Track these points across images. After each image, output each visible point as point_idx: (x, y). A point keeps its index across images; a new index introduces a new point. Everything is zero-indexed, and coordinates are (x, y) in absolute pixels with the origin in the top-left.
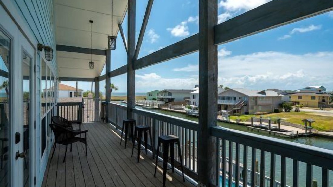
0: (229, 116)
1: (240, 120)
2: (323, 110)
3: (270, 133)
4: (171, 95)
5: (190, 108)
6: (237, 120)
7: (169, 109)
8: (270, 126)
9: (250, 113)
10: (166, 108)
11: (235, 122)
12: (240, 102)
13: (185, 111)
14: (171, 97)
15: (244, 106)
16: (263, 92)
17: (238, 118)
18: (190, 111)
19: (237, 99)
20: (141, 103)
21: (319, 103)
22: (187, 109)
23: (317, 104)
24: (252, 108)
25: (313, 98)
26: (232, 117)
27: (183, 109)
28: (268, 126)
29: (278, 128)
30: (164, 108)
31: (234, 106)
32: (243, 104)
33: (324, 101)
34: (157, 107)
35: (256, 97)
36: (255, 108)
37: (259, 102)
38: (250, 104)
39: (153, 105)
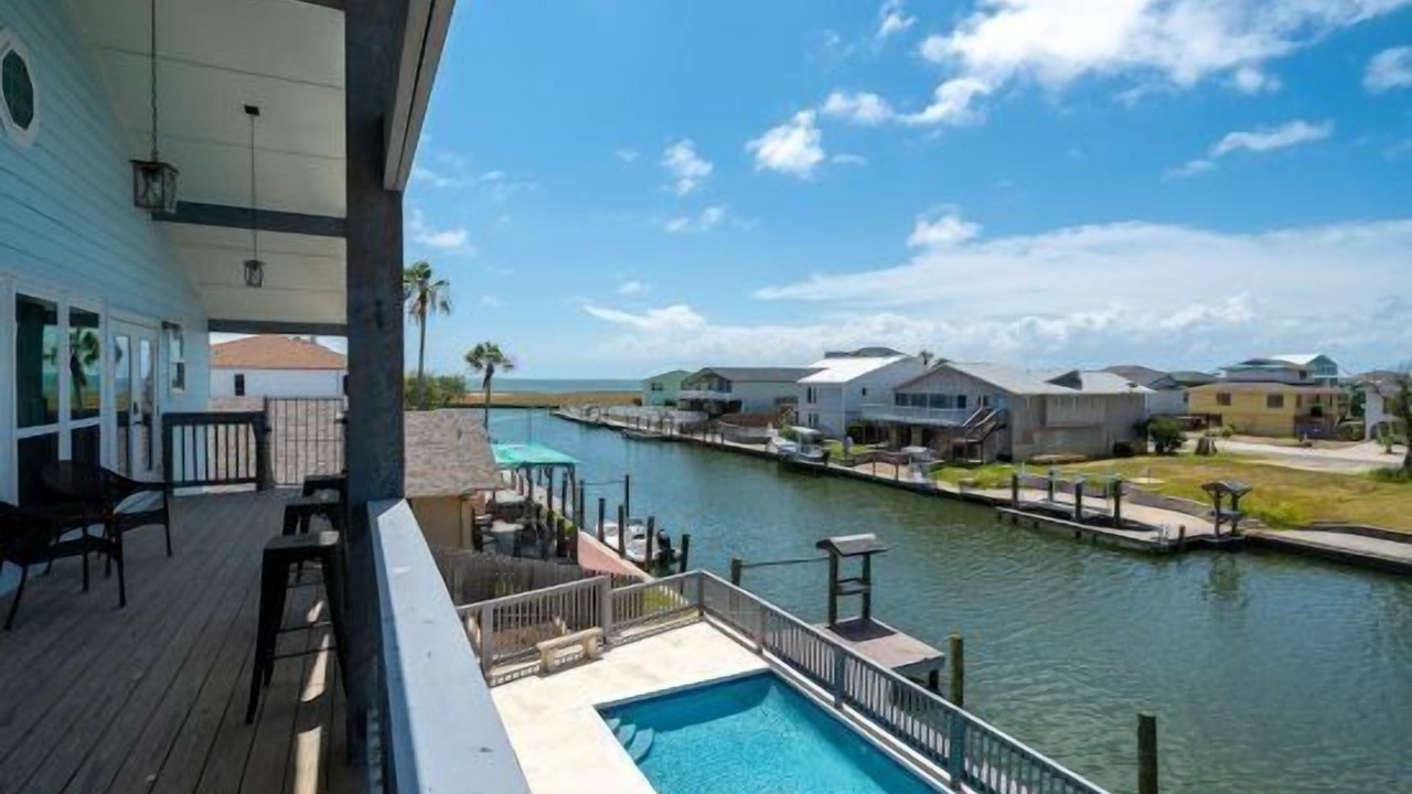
0: (939, 467)
1: (976, 485)
2: (1309, 445)
3: (1078, 533)
4: (729, 390)
5: (792, 437)
6: (962, 484)
7: (718, 440)
8: (1079, 505)
9: (1015, 458)
10: (709, 439)
11: (956, 490)
12: (981, 416)
13: (773, 450)
14: (728, 397)
15: (993, 429)
16: (1072, 379)
17: (970, 476)
18: (792, 447)
19: (971, 401)
20: (617, 418)
21: (1298, 420)
22: (783, 442)
23: (1289, 425)
24: (1027, 438)
25: (1276, 401)
26: (947, 470)
27: (766, 441)
28: (1074, 508)
29: (1112, 514)
30: (700, 437)
31: (958, 431)
32: (991, 425)
33: (1316, 412)
34: (676, 433)
35: (1042, 399)
38: (1017, 424)
39: (661, 424)
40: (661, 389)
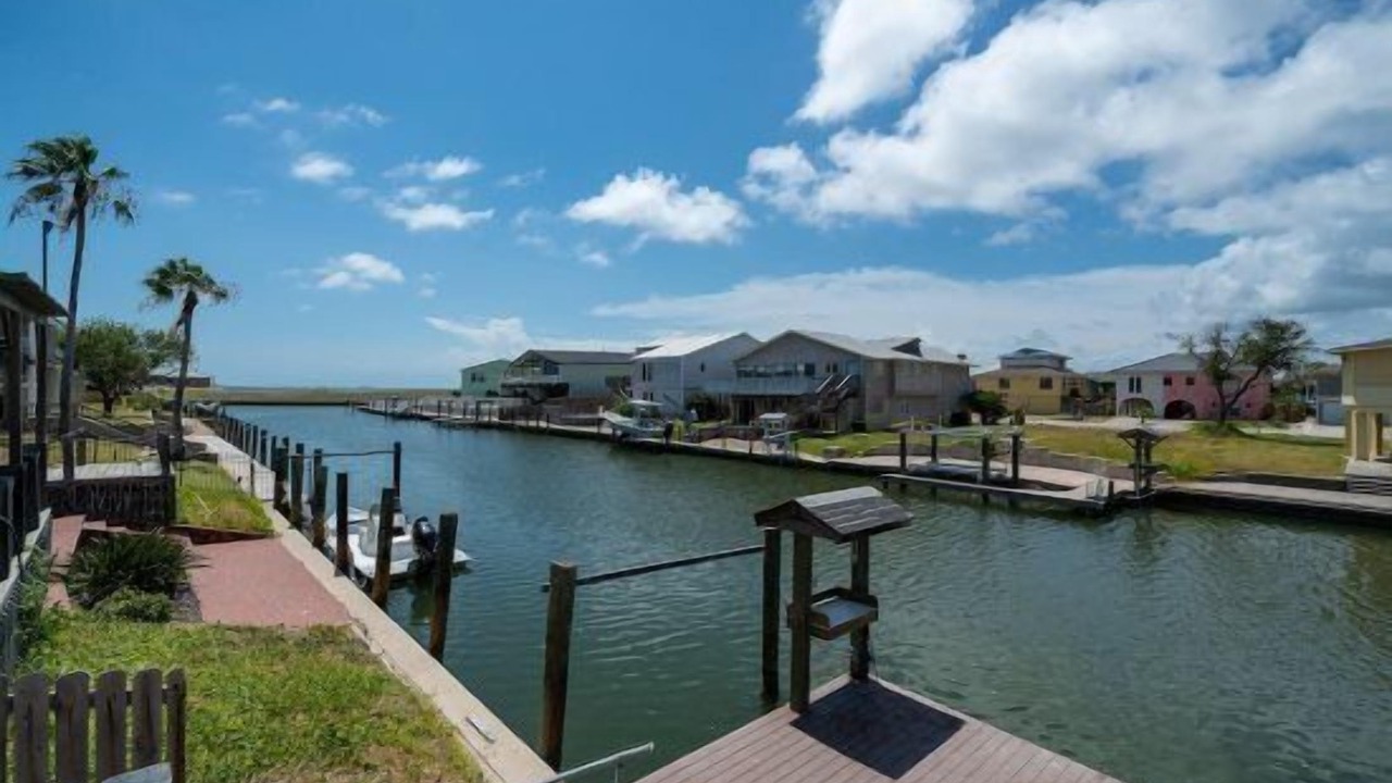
0: (793, 438)
1: (841, 453)
3: (985, 495)
4: (556, 372)
5: (629, 412)
6: (827, 453)
7: (543, 424)
9: (868, 427)
10: (533, 423)
11: (819, 460)
12: (832, 383)
13: (607, 430)
14: (554, 379)
15: (847, 396)
16: (912, 347)
17: (834, 446)
18: (630, 423)
19: (820, 370)
20: (429, 408)
21: (1064, 400)
22: (616, 418)
23: (1062, 404)
25: (1046, 384)
26: (801, 441)
27: (600, 422)
29: (1009, 474)
30: (522, 423)
31: (811, 398)
32: (845, 391)
33: (1074, 393)
34: (495, 419)
35: (891, 364)
36: (887, 404)
37: (903, 383)
38: (871, 389)
39: (478, 412)
40: (482, 380)
